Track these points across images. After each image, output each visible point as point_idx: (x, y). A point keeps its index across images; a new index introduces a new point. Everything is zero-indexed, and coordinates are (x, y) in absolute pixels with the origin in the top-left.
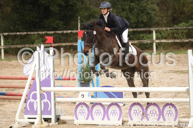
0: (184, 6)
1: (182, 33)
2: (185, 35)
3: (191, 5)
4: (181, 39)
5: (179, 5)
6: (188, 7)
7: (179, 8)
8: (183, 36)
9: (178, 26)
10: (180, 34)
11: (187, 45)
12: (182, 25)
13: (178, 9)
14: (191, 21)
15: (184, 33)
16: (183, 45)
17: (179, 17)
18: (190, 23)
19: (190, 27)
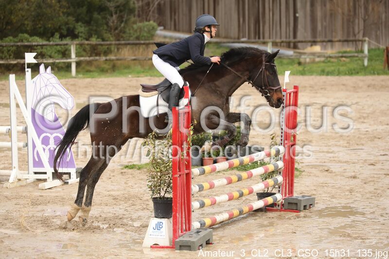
0: (11, 13)
1: (9, 51)
2: (13, 55)
3: (21, 12)
4: (7, 59)
5: (5, 12)
6: (17, 16)
7: (4, 17)
8: (10, 55)
9: (3, 42)
10: (5, 52)
11: (15, 68)
12: (9, 41)
13: (2, 18)
14: (20, 35)
15: (10, 52)
16: (10, 68)
17: (5, 28)
18: (19, 37)
19: (19, 44)
